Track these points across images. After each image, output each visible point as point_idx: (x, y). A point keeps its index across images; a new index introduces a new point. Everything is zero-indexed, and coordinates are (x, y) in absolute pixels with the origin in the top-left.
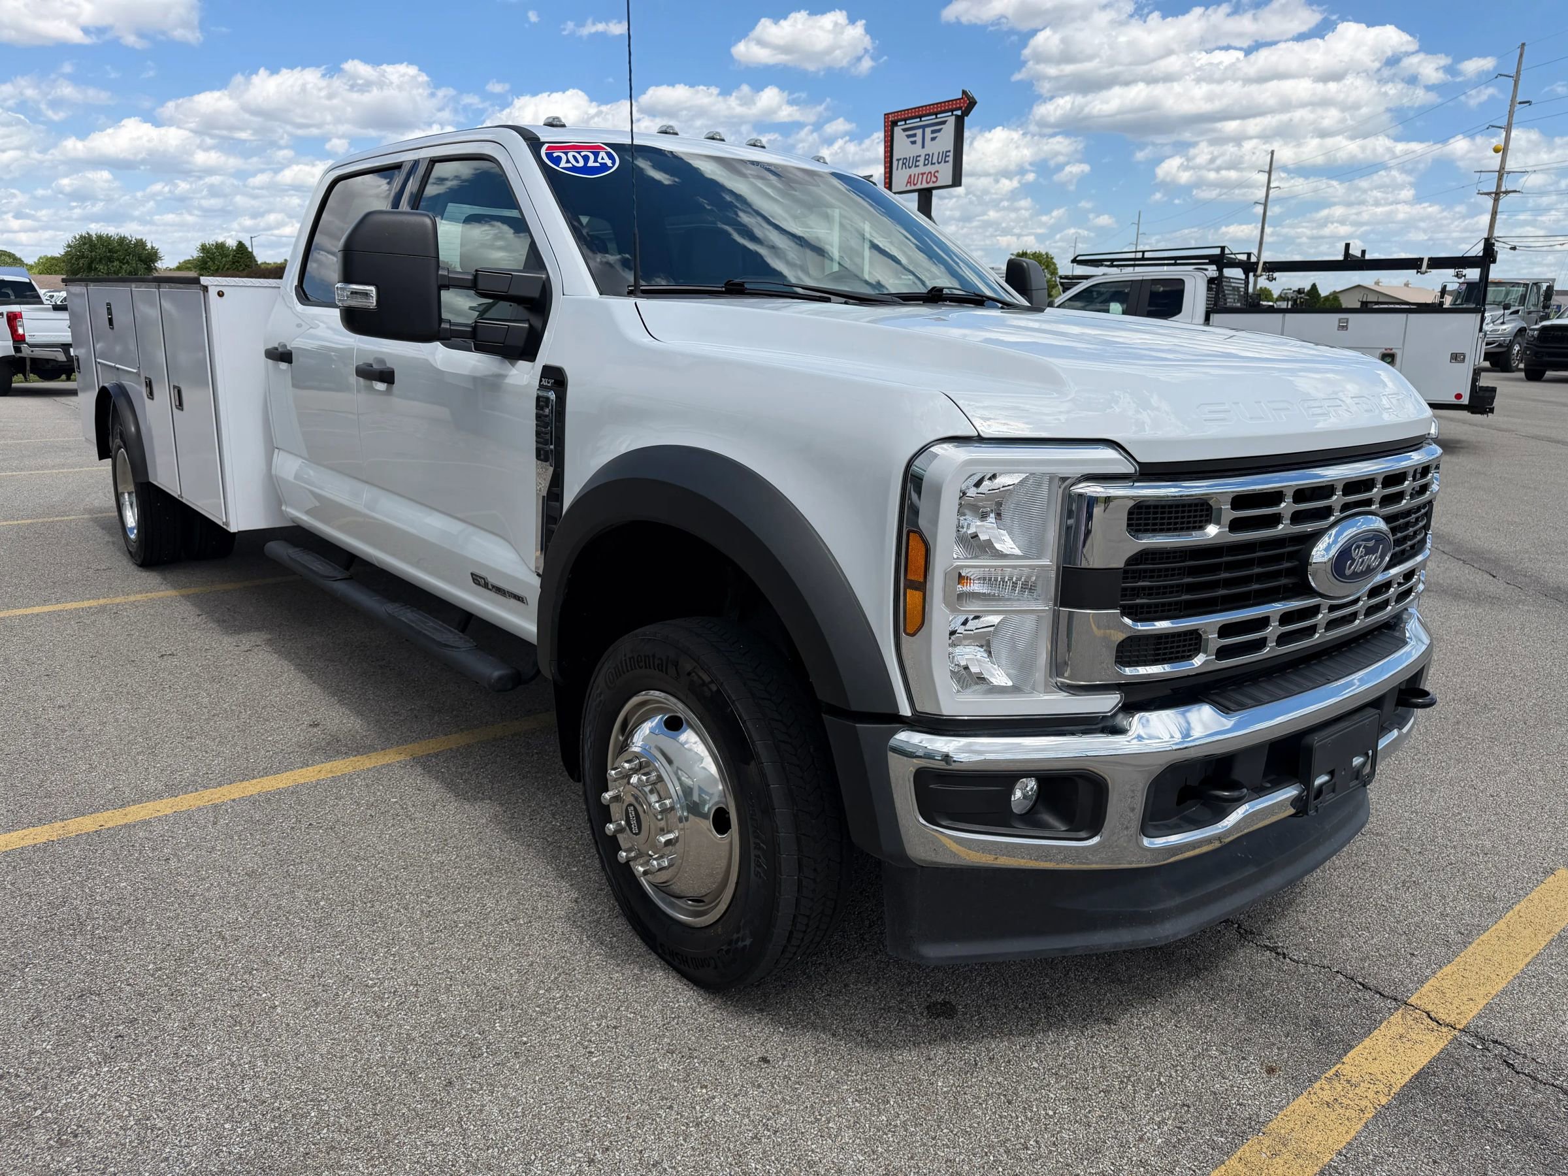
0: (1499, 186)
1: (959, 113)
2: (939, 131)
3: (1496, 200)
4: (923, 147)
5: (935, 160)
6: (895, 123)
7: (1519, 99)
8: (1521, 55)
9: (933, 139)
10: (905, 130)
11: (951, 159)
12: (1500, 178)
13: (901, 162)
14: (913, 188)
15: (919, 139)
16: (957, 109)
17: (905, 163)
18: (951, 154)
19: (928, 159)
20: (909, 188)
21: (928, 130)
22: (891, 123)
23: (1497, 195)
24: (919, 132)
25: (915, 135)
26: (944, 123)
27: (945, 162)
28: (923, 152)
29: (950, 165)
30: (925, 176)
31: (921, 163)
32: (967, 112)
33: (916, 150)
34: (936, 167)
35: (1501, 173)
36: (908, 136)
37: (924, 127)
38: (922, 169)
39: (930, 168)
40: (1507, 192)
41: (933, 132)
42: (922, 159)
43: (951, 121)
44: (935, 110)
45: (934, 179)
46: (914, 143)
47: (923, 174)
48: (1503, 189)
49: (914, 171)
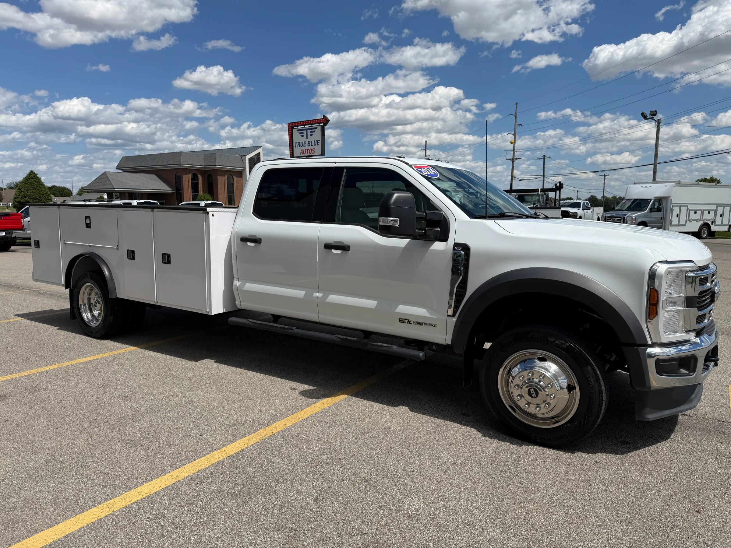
0: (513, 156)
1: (322, 124)
2: (314, 132)
3: (513, 162)
4: (307, 138)
5: (313, 144)
6: (293, 128)
7: (517, 124)
8: (516, 107)
9: (311, 135)
10: (298, 130)
11: (320, 144)
12: (514, 153)
13: (297, 144)
14: (303, 155)
15: (305, 134)
16: (321, 123)
17: (299, 144)
18: (320, 142)
19: (309, 143)
20: (301, 155)
21: (309, 131)
22: (291, 127)
23: (513, 160)
24: (305, 132)
25: (303, 133)
26: (316, 128)
27: (318, 145)
28: (307, 140)
29: (320, 146)
30: (309, 151)
31: (306, 145)
32: (326, 124)
33: (304, 139)
34: (314, 147)
35: (514, 151)
36: (300, 133)
37: (307, 130)
38: (307, 147)
39: (310, 147)
40: (516, 159)
41: (311, 132)
42: (307, 143)
43: (319, 128)
44: (312, 122)
45: (313, 152)
46: (303, 136)
47: (308, 150)
48: (515, 158)
49: (303, 148)
